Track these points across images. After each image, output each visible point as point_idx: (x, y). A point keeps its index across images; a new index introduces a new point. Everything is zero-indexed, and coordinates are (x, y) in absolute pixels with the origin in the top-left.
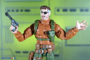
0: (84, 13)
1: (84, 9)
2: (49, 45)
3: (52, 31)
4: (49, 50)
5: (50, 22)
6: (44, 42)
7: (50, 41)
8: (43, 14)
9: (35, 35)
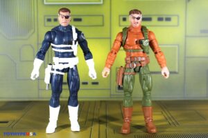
0: (164, 23)
1: (164, 17)
2: (141, 57)
3: (145, 39)
4: (143, 63)
5: (141, 30)
6: (136, 53)
7: (144, 52)
8: (136, 20)
9: (123, 46)
